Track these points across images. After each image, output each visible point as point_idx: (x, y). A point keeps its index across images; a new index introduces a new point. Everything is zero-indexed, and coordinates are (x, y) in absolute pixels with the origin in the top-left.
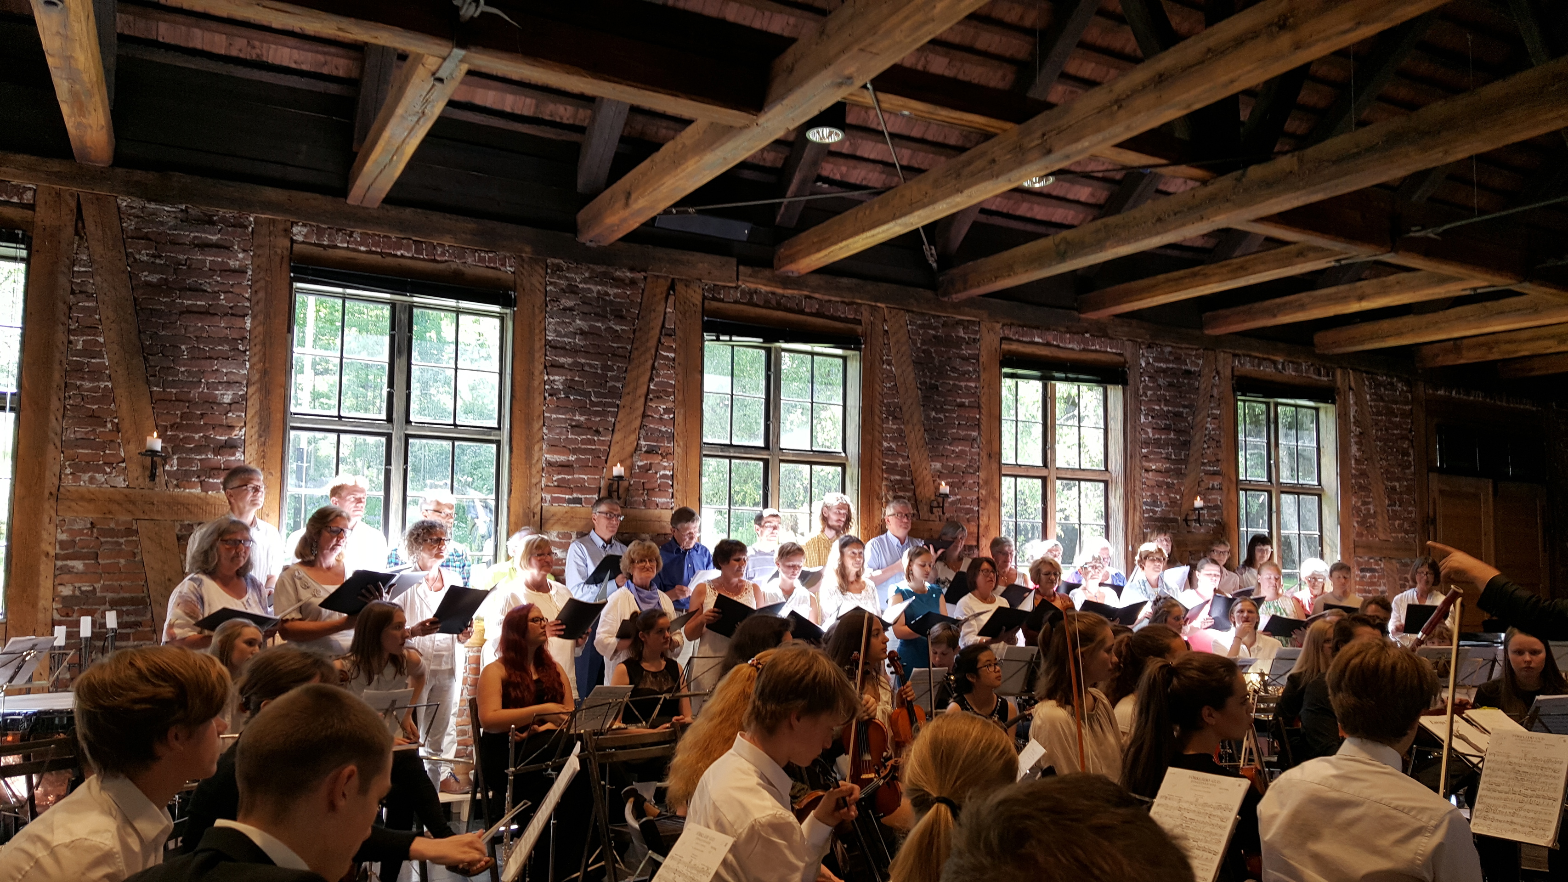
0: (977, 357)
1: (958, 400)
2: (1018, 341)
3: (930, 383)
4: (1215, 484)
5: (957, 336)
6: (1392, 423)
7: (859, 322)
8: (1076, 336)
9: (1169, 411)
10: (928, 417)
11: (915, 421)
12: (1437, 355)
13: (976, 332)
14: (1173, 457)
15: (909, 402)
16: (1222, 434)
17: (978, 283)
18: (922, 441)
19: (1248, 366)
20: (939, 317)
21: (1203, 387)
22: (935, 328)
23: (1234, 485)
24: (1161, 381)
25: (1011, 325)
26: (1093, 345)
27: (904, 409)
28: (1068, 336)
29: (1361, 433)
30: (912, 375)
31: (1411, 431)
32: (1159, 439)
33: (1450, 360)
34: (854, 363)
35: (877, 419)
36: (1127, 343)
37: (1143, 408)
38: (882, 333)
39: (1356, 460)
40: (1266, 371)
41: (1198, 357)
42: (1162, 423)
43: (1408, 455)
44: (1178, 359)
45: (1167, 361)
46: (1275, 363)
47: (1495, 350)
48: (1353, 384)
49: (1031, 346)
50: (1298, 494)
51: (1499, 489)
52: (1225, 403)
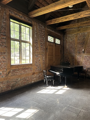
6: (42, 33)
12: (48, 22)
19: (13, 14)
23: (10, 39)
29: (36, 33)
39: (35, 38)
43: (44, 38)
48: (35, 24)
50: (26, 43)
51: (56, 45)
52: (7, 20)
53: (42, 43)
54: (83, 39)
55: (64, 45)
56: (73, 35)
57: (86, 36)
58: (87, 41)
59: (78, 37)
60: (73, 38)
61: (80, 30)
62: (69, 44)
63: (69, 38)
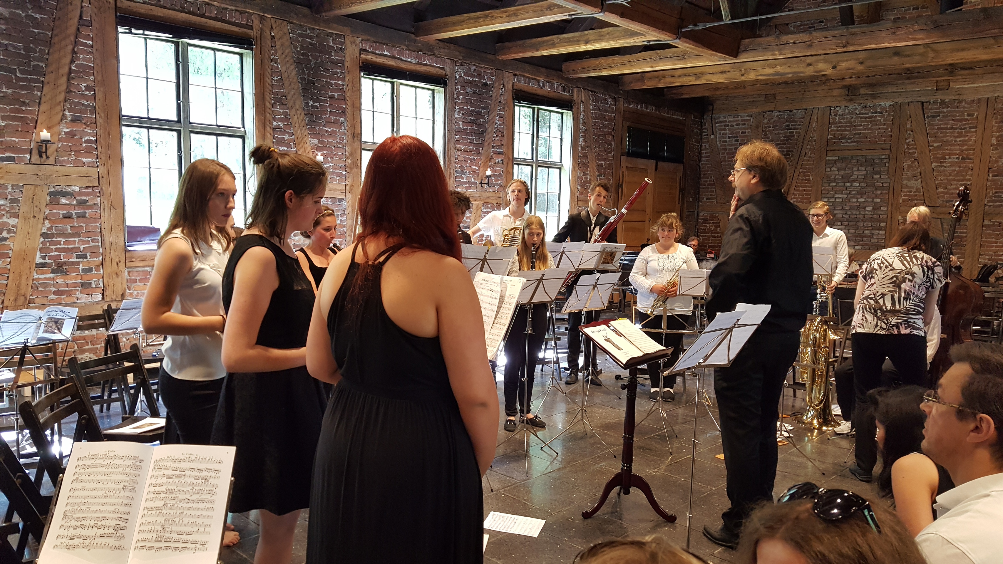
0: (343, 62)
1: (330, 93)
2: (372, 53)
3: (308, 79)
4: (500, 160)
5: (328, 45)
6: (603, 124)
7: (251, 28)
8: (413, 53)
9: (473, 111)
10: (307, 105)
11: (297, 107)
12: (631, 83)
13: (341, 44)
14: (475, 142)
15: (293, 92)
16: (505, 128)
17: (340, 6)
18: (303, 123)
19: (522, 83)
20: (314, 29)
21: (494, 95)
22: (311, 38)
23: (511, 161)
24: (468, 90)
25: (368, 40)
26: (425, 60)
27: (289, 98)
28: (408, 52)
29: (585, 130)
30: (294, 73)
31: (614, 130)
32: (467, 129)
33: (638, 86)
34: (248, 59)
35: (267, 104)
36: (447, 61)
37: (457, 107)
38: (270, 38)
39: (582, 147)
40: (533, 87)
41: (492, 74)
42: (468, 118)
43: (611, 145)
44: (479, 75)
45: (472, 76)
46: (538, 82)
47: (662, 81)
48: (583, 99)
49: (381, 57)
50: (548, 167)
51: (659, 166)
52: (508, 107)
53: (601, 165)
54: (785, 137)
55: (700, 161)
56: (741, 117)
57: (799, 125)
58: (800, 148)
59: (766, 127)
60: (742, 133)
61: (774, 96)
62: (723, 159)
63: (726, 132)
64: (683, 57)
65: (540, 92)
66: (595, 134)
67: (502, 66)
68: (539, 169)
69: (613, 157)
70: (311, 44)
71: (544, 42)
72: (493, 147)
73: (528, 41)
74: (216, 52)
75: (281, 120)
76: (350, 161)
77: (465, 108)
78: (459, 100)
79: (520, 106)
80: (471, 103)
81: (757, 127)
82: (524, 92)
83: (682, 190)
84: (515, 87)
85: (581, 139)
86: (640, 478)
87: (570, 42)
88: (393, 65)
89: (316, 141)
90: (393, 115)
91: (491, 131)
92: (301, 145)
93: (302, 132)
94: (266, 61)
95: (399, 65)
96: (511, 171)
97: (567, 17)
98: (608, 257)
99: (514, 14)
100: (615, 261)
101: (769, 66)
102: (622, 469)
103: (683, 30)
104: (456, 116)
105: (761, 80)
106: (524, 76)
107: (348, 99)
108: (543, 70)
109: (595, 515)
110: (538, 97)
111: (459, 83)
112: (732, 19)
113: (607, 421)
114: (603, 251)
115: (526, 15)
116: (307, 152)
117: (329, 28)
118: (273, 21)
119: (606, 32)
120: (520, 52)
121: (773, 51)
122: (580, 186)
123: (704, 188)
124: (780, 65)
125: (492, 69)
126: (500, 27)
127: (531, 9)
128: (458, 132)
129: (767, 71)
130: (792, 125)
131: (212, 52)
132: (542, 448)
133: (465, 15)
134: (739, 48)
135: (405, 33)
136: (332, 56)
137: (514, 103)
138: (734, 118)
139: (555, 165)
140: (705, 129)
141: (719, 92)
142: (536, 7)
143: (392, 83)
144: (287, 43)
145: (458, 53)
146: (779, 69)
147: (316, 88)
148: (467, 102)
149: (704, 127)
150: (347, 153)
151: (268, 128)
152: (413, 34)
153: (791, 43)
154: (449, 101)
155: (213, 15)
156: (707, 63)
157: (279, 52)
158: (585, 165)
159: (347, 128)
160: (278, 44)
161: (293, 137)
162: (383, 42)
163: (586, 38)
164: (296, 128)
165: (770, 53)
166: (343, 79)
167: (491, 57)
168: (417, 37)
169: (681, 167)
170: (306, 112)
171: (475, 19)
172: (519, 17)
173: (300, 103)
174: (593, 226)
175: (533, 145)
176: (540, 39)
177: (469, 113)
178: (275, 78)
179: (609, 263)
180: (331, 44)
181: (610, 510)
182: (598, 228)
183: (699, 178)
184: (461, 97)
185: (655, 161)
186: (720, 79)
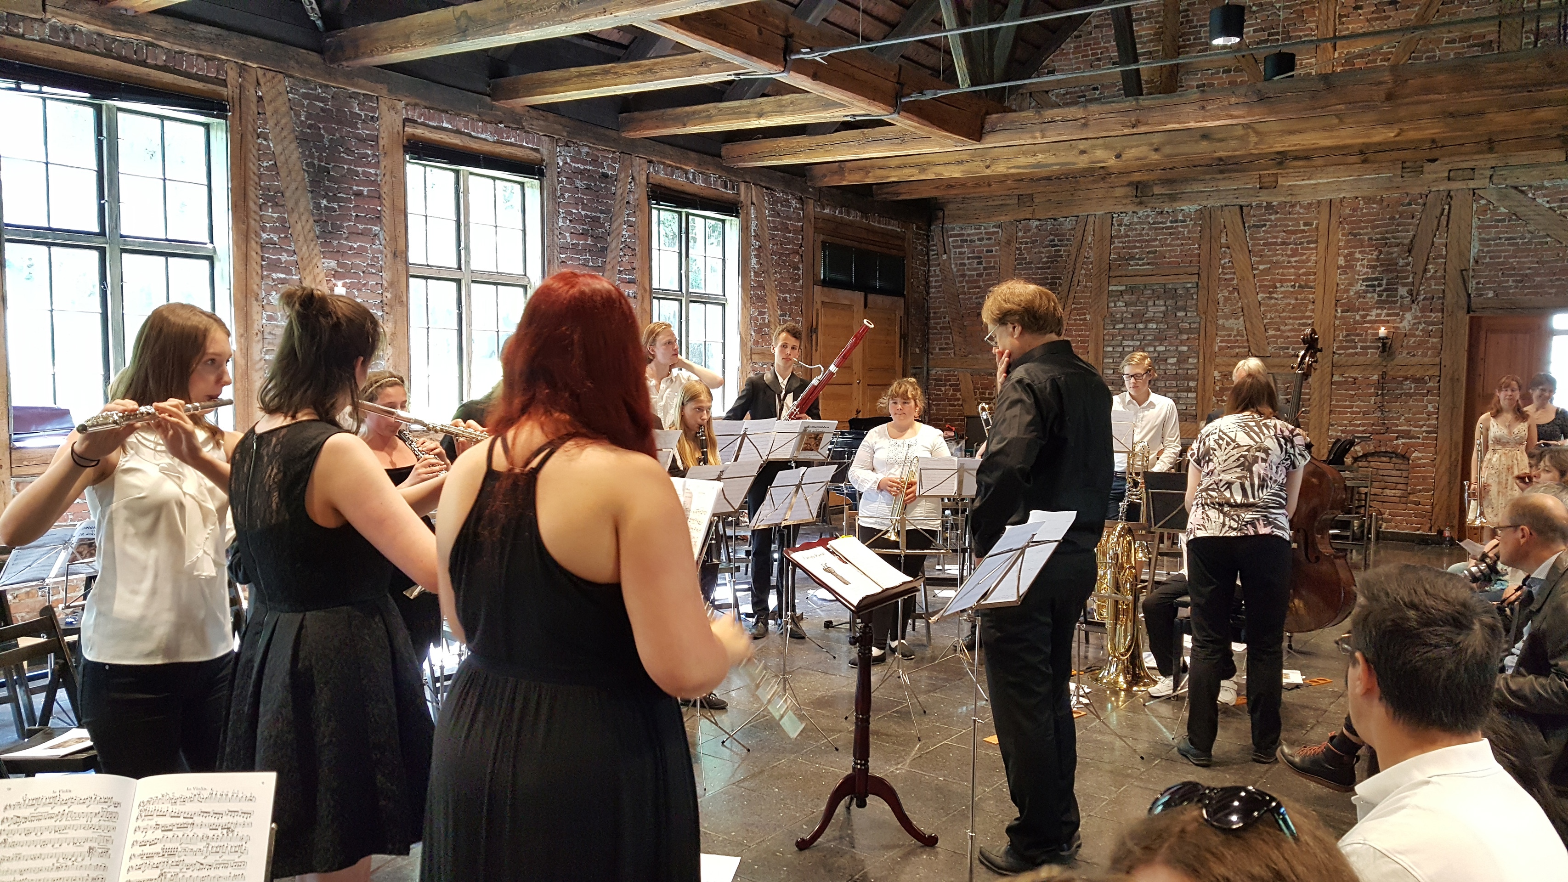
0: (376, 139)
1: (355, 188)
2: (423, 124)
3: (319, 165)
5: (351, 112)
6: (785, 238)
7: (224, 83)
8: (489, 125)
9: (587, 216)
10: (318, 206)
11: (302, 210)
12: (825, 176)
13: (373, 110)
14: (591, 264)
15: (293, 186)
16: (637, 242)
17: (372, 51)
18: (312, 234)
19: (662, 174)
20: (327, 86)
21: (619, 192)
22: (323, 100)
23: (648, 293)
24: (578, 183)
25: (416, 105)
26: (508, 137)
27: (287, 194)
28: (480, 124)
29: (760, 247)
30: (296, 155)
31: (801, 246)
32: (578, 244)
33: (835, 181)
34: (219, 133)
35: (252, 205)
36: (544, 138)
37: (561, 211)
38: (255, 99)
39: (755, 272)
40: (678, 181)
41: (614, 160)
42: (580, 228)
43: (798, 269)
44: (594, 161)
45: (584, 162)
46: (686, 172)
47: (873, 174)
48: (754, 200)
49: (438, 131)
50: (705, 303)
51: (869, 302)
52: (640, 210)
53: (785, 299)
54: (1048, 257)
55: (928, 293)
56: (985, 229)
57: (1068, 240)
58: (1071, 273)
59: (1021, 243)
60: (987, 251)
61: (1031, 197)
62: (961, 290)
63: (963, 250)
64: (902, 139)
65: (689, 188)
66: (774, 253)
67: (630, 148)
68: (691, 305)
69: (802, 287)
70: (322, 109)
71: (694, 113)
72: (620, 272)
73: (670, 111)
74: (166, 122)
75: (274, 230)
76: (389, 295)
77: (574, 211)
78: (564, 198)
79: (659, 210)
80: (583, 203)
81: (1009, 243)
82: (665, 187)
83: (903, 336)
84: (651, 180)
85: (754, 261)
86: (880, 782)
87: (735, 113)
88: (457, 145)
89: (333, 264)
90: (458, 222)
91: (616, 247)
92: (308, 271)
93: (310, 249)
94: (249, 136)
95: (467, 145)
96: (648, 309)
97: (733, 78)
98: (812, 440)
99: (650, 70)
100: (821, 446)
101: (1025, 154)
102: (854, 768)
103: (903, 100)
104: (560, 224)
105: (1013, 175)
106: (663, 163)
107: (384, 196)
108: (693, 155)
109: (815, 844)
110: (689, 197)
111: (563, 173)
112: (973, 84)
113: (818, 694)
114: (804, 433)
115: (669, 73)
116: (317, 281)
117: (353, 86)
118: (260, 72)
119: (789, 101)
120: (658, 127)
121: (1032, 132)
122: (755, 331)
123: (935, 334)
124: (1041, 152)
125: (614, 152)
126: (628, 89)
127: (676, 63)
128: (563, 248)
129: (1023, 161)
130: (1059, 240)
131: (158, 121)
132: (723, 742)
133: (573, 69)
134: (983, 127)
135: (475, 95)
136: (358, 129)
137: (649, 204)
138: (975, 229)
139: (716, 299)
140: (934, 245)
141: (954, 192)
142: (683, 60)
143: (457, 172)
144: (284, 109)
145: (560, 127)
146: (1040, 158)
147: (332, 179)
148: (578, 202)
149: (931, 243)
150: (384, 283)
151: (253, 244)
152: (489, 96)
153: (1057, 121)
154: (548, 200)
155: (160, 63)
156: (937, 150)
157: (271, 123)
158: (760, 299)
159: (383, 242)
160: (269, 109)
161: (295, 257)
162: (440, 108)
163: (758, 108)
164: (300, 243)
165: (1029, 135)
166: (377, 166)
167: (613, 134)
168: (496, 101)
169: (901, 301)
170: (316, 218)
171: (588, 75)
172: (658, 75)
173: (306, 202)
174: (784, 392)
175: (681, 269)
176: (687, 109)
177: (580, 220)
178: (265, 164)
179: (812, 450)
180: (357, 110)
181: (837, 834)
182: (790, 396)
183: (928, 319)
184: (567, 195)
185: (863, 294)
186: (955, 173)
